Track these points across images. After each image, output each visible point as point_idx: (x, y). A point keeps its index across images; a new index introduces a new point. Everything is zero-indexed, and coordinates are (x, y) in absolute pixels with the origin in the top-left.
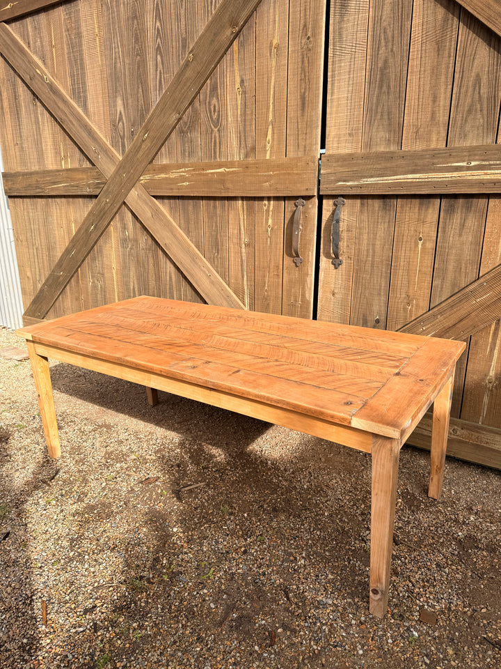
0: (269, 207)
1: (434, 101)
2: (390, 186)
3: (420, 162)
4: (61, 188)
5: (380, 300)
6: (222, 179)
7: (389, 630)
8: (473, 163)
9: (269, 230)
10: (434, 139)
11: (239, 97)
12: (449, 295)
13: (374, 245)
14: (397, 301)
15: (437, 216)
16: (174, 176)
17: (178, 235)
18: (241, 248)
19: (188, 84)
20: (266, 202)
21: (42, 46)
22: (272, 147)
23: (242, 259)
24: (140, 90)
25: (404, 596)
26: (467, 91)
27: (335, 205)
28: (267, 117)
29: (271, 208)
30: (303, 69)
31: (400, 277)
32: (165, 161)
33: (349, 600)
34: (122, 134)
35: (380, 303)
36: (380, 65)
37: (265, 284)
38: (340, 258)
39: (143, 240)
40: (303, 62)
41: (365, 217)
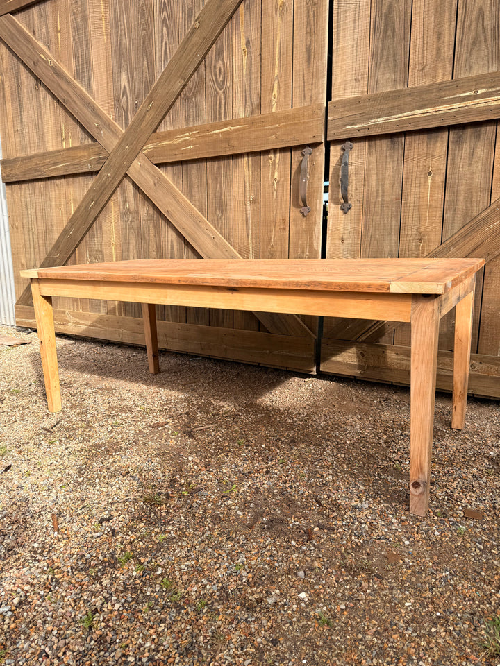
0: (275, 160)
1: (439, 38)
2: (397, 124)
3: (427, 97)
4: (61, 168)
5: (391, 240)
6: (227, 138)
7: (434, 525)
8: (480, 92)
9: (275, 183)
10: (440, 74)
11: (245, 58)
12: (461, 226)
13: (383, 185)
14: (408, 239)
15: (445, 148)
16: (177, 142)
17: (180, 200)
18: (246, 205)
19: (194, 50)
20: (272, 156)
21: (48, 32)
22: (278, 102)
23: (246, 217)
24: (145, 63)
25: (444, 500)
26: (470, 25)
27: (343, 150)
28: (273, 72)
29: (277, 161)
30: (309, 23)
31: (411, 214)
32: (169, 128)
33: (386, 505)
34: (125, 107)
35: (391, 243)
36: (384, 11)
37: (271, 239)
38: (349, 202)
39: (145, 210)
40: (308, 16)
41: (373, 158)
